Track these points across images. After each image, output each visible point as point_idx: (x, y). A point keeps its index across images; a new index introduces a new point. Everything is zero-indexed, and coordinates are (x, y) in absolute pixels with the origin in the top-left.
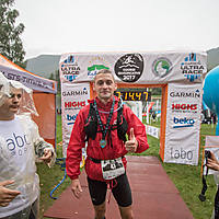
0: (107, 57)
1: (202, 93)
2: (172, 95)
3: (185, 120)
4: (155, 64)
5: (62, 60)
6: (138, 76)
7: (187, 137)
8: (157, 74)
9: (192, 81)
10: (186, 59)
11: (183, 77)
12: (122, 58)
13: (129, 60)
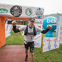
1: (42, 22)
7: (37, 38)
8: (27, 14)
9: (39, 18)
10: (37, 10)
12: (13, 7)
13: (16, 8)
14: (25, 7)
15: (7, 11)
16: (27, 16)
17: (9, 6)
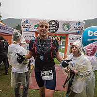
2: (70, 39)
5: (22, 22)
8: (64, 30)
10: (76, 24)
11: (75, 31)
13: (53, 23)
14: (62, 22)
16: (64, 31)
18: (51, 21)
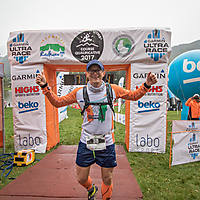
0: (62, 34)
2: (136, 76)
3: (151, 104)
4: (116, 42)
6: (98, 57)
7: (154, 123)
10: (149, 36)
12: (79, 36)
13: (87, 38)
15: (63, 48)
16: (118, 58)
17: (69, 34)
18: (83, 34)
